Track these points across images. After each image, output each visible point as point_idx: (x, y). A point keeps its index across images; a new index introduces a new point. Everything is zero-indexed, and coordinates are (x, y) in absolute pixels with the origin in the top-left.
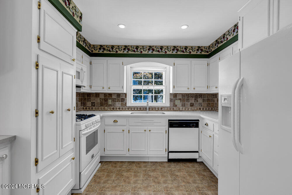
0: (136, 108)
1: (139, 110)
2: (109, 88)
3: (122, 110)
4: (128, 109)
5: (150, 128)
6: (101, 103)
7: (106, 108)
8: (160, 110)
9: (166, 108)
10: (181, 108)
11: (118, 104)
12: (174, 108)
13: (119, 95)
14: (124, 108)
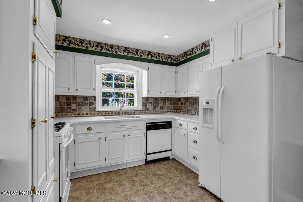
0: (107, 113)
1: (110, 114)
2: (77, 90)
3: (90, 115)
4: (98, 114)
5: (128, 133)
6: (61, 108)
7: (69, 113)
8: (132, 113)
9: (139, 112)
10: (152, 111)
11: (85, 109)
12: (146, 111)
13: (86, 98)
14: (92, 113)
